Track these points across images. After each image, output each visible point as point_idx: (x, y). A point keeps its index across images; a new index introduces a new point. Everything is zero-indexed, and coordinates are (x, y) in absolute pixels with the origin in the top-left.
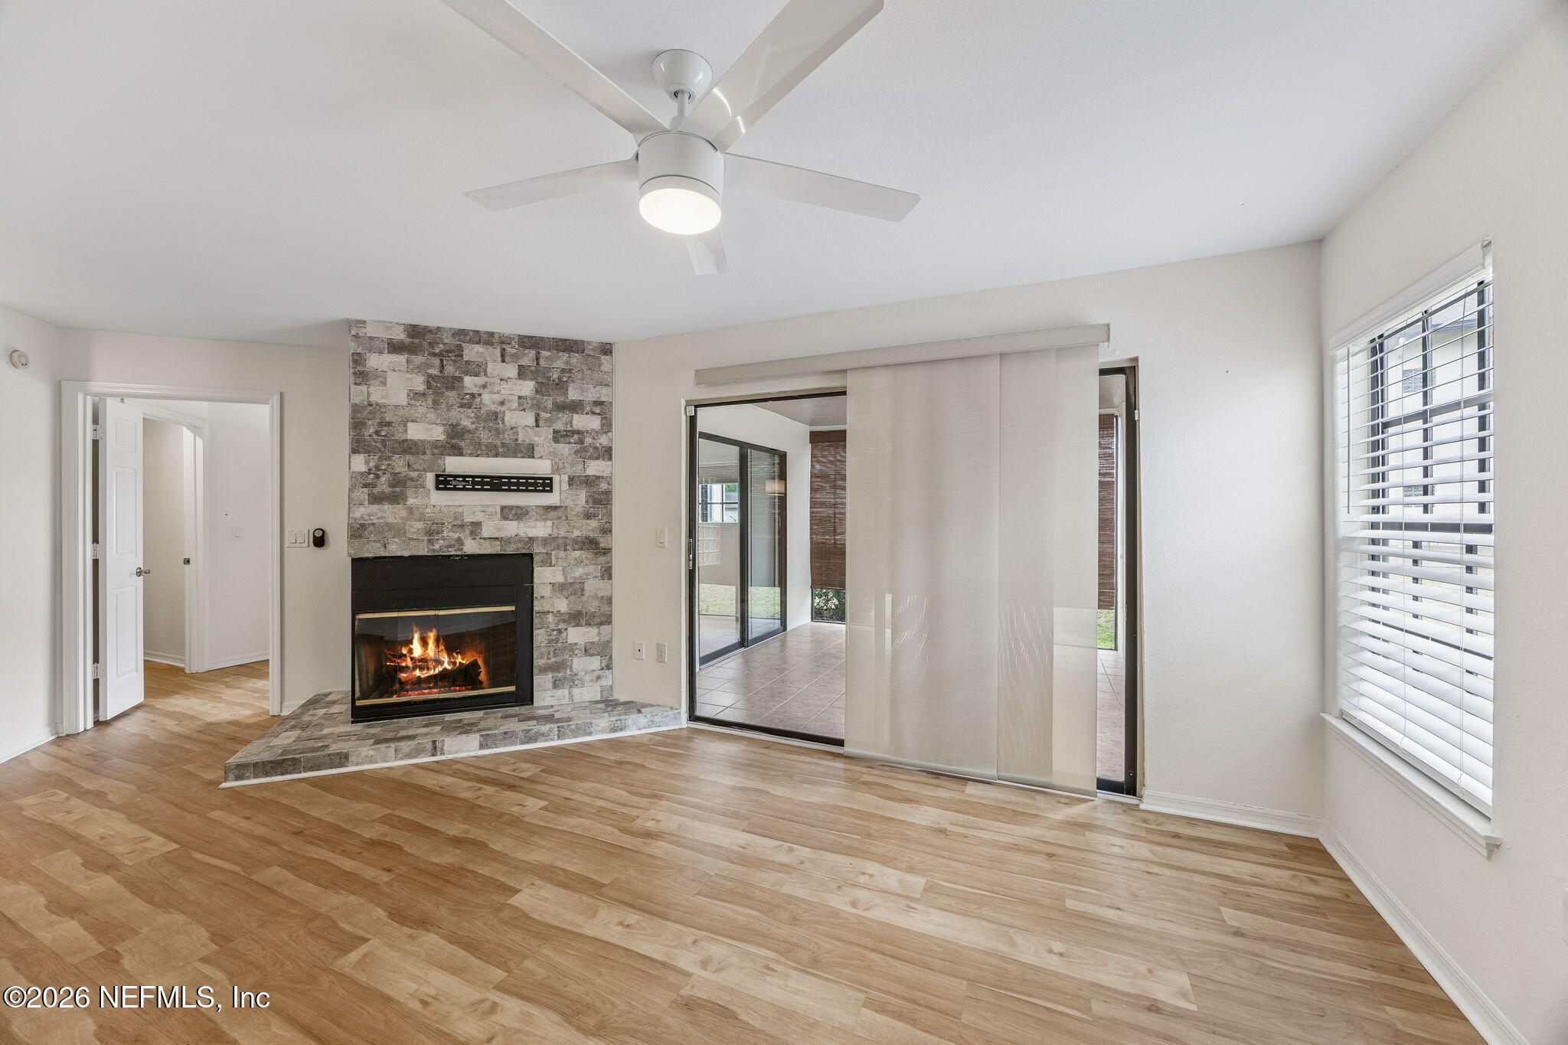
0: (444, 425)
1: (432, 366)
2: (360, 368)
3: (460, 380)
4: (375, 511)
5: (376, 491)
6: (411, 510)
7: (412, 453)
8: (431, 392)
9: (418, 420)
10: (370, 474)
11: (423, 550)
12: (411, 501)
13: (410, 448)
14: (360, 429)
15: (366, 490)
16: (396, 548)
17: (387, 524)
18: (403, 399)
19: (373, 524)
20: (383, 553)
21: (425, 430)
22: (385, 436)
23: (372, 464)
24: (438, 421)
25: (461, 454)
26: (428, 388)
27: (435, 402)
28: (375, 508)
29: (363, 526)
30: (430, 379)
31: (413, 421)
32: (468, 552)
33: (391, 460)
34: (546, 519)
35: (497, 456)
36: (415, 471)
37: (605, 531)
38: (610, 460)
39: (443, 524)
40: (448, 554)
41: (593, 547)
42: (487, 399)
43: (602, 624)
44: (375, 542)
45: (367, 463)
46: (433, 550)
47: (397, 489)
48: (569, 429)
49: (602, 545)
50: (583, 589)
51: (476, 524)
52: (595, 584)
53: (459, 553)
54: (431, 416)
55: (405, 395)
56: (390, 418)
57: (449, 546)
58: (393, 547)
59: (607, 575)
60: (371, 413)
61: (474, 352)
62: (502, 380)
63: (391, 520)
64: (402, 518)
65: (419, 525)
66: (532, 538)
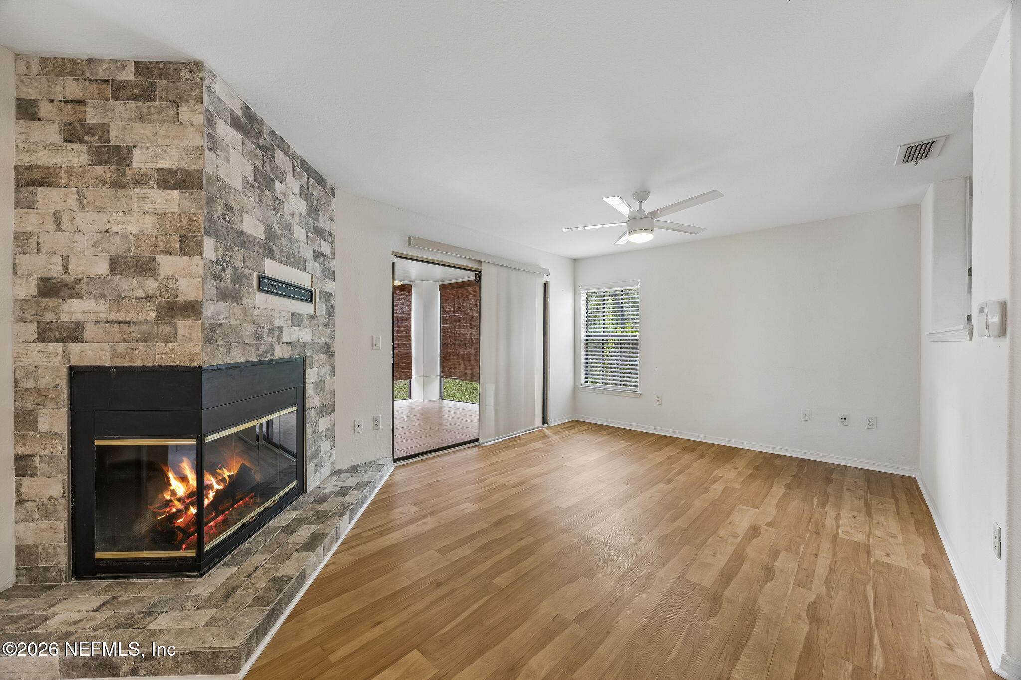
0: (265, 224)
1: (257, 158)
2: (211, 131)
3: (272, 181)
4: (222, 309)
5: (223, 285)
6: (245, 310)
7: (245, 248)
8: (256, 184)
9: (250, 212)
10: (218, 264)
11: (253, 358)
12: (246, 301)
13: (244, 240)
14: (211, 207)
15: (214, 283)
16: (238, 356)
17: (231, 326)
18: (237, 184)
19: (221, 325)
20: (229, 361)
21: (252, 226)
22: (228, 222)
23: (219, 253)
24: (261, 219)
25: (273, 258)
26: (256, 180)
27: (260, 197)
28: (221, 305)
29: (213, 326)
30: (256, 171)
31: (247, 212)
32: (277, 357)
33: (232, 251)
34: (310, 327)
35: (290, 264)
36: (248, 268)
37: (333, 338)
38: (334, 281)
39: (263, 328)
40: (267, 359)
41: (328, 351)
42: (286, 207)
43: (331, 413)
44: (222, 346)
45: (216, 249)
46: (259, 356)
47: (237, 286)
48: (319, 251)
49: (331, 349)
50: (324, 386)
51: (280, 329)
52: (328, 381)
53: (272, 358)
54: (257, 211)
55: (241, 181)
56: (232, 203)
57: (267, 351)
58: (234, 352)
59: (333, 373)
60: (219, 190)
61: (280, 157)
62: (293, 193)
63: (233, 322)
64: (240, 320)
65: (249, 329)
66: (305, 343)
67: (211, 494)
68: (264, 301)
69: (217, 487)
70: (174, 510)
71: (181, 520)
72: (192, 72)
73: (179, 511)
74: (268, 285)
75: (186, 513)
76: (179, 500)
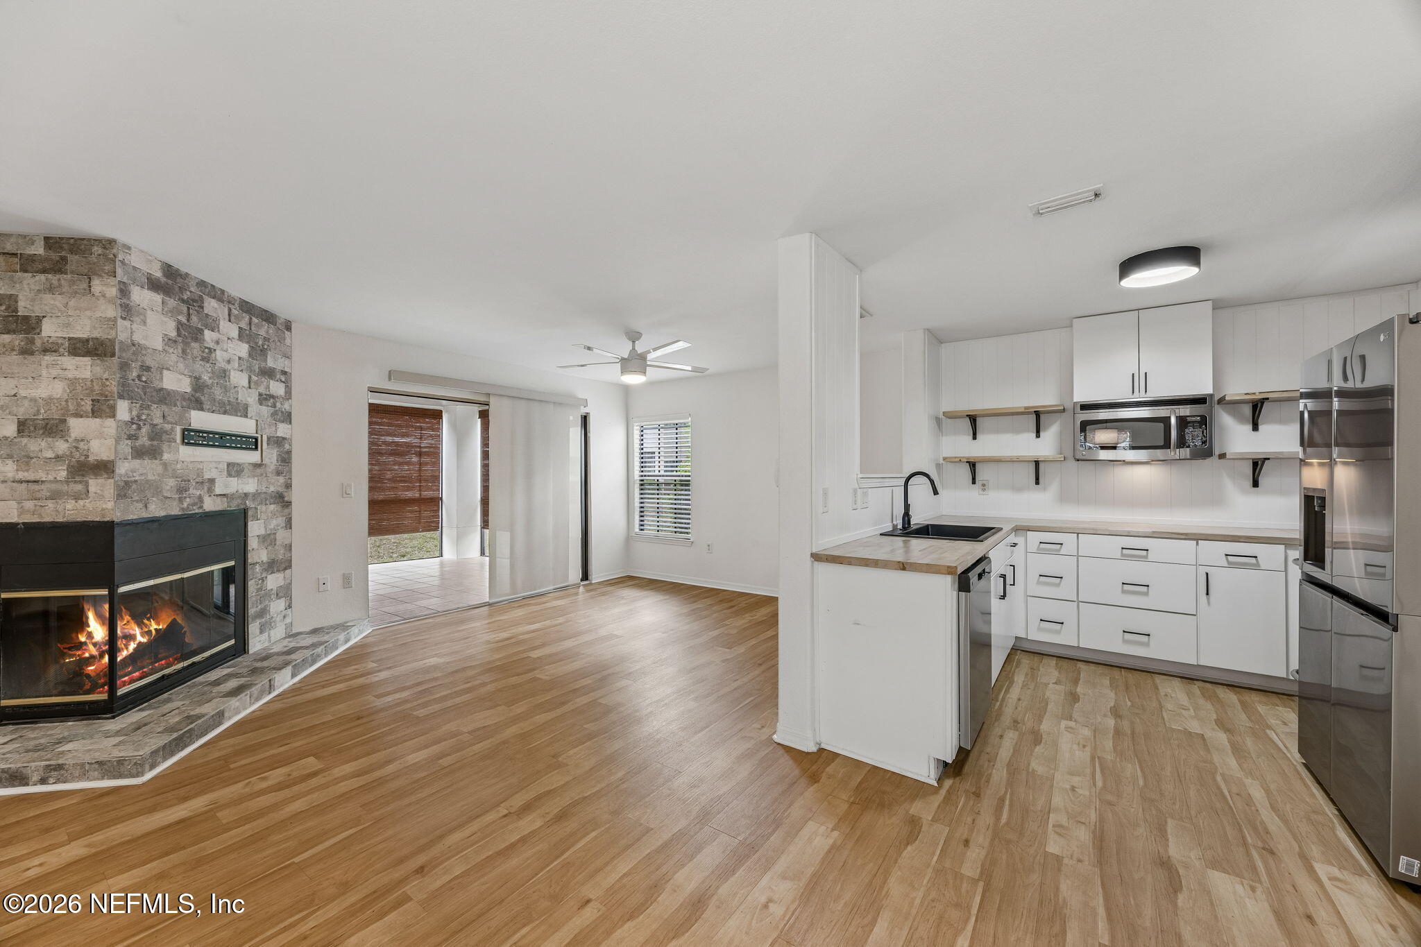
0: (190, 376)
1: (181, 313)
2: (124, 301)
3: (201, 331)
4: (137, 467)
5: (138, 443)
6: (165, 465)
7: (166, 404)
8: (180, 339)
9: (171, 369)
10: (133, 423)
11: (175, 511)
12: (166, 456)
13: (164, 397)
14: (125, 371)
15: (129, 442)
16: (157, 510)
17: (147, 481)
18: (158, 344)
19: (136, 481)
20: (145, 515)
21: (175, 382)
22: (145, 382)
23: (135, 413)
24: (186, 372)
25: (202, 409)
26: (179, 335)
27: (184, 351)
28: (137, 463)
29: (126, 483)
30: (180, 326)
31: (168, 369)
32: (207, 510)
33: (150, 410)
34: (254, 476)
35: (225, 413)
36: (169, 423)
37: (288, 486)
38: (290, 423)
39: (189, 481)
40: (193, 512)
41: (283, 501)
42: (220, 355)
43: (285, 569)
44: (137, 501)
45: (131, 410)
46: (183, 509)
47: (155, 443)
48: (268, 393)
49: (286, 499)
50: (275, 540)
51: (212, 481)
52: (282, 535)
53: (201, 511)
54: (181, 366)
55: (161, 340)
56: (149, 362)
57: (194, 504)
58: (152, 507)
59: (289, 524)
60: (134, 354)
61: (211, 306)
62: (228, 339)
63: (150, 477)
64: (159, 475)
65: (171, 482)
66: (246, 495)
67: (132, 646)
68: (187, 453)
69: (140, 639)
70: (87, 655)
71: (92, 668)
72: (105, 248)
73: (92, 657)
74: (193, 437)
75: (99, 661)
76: (95, 645)
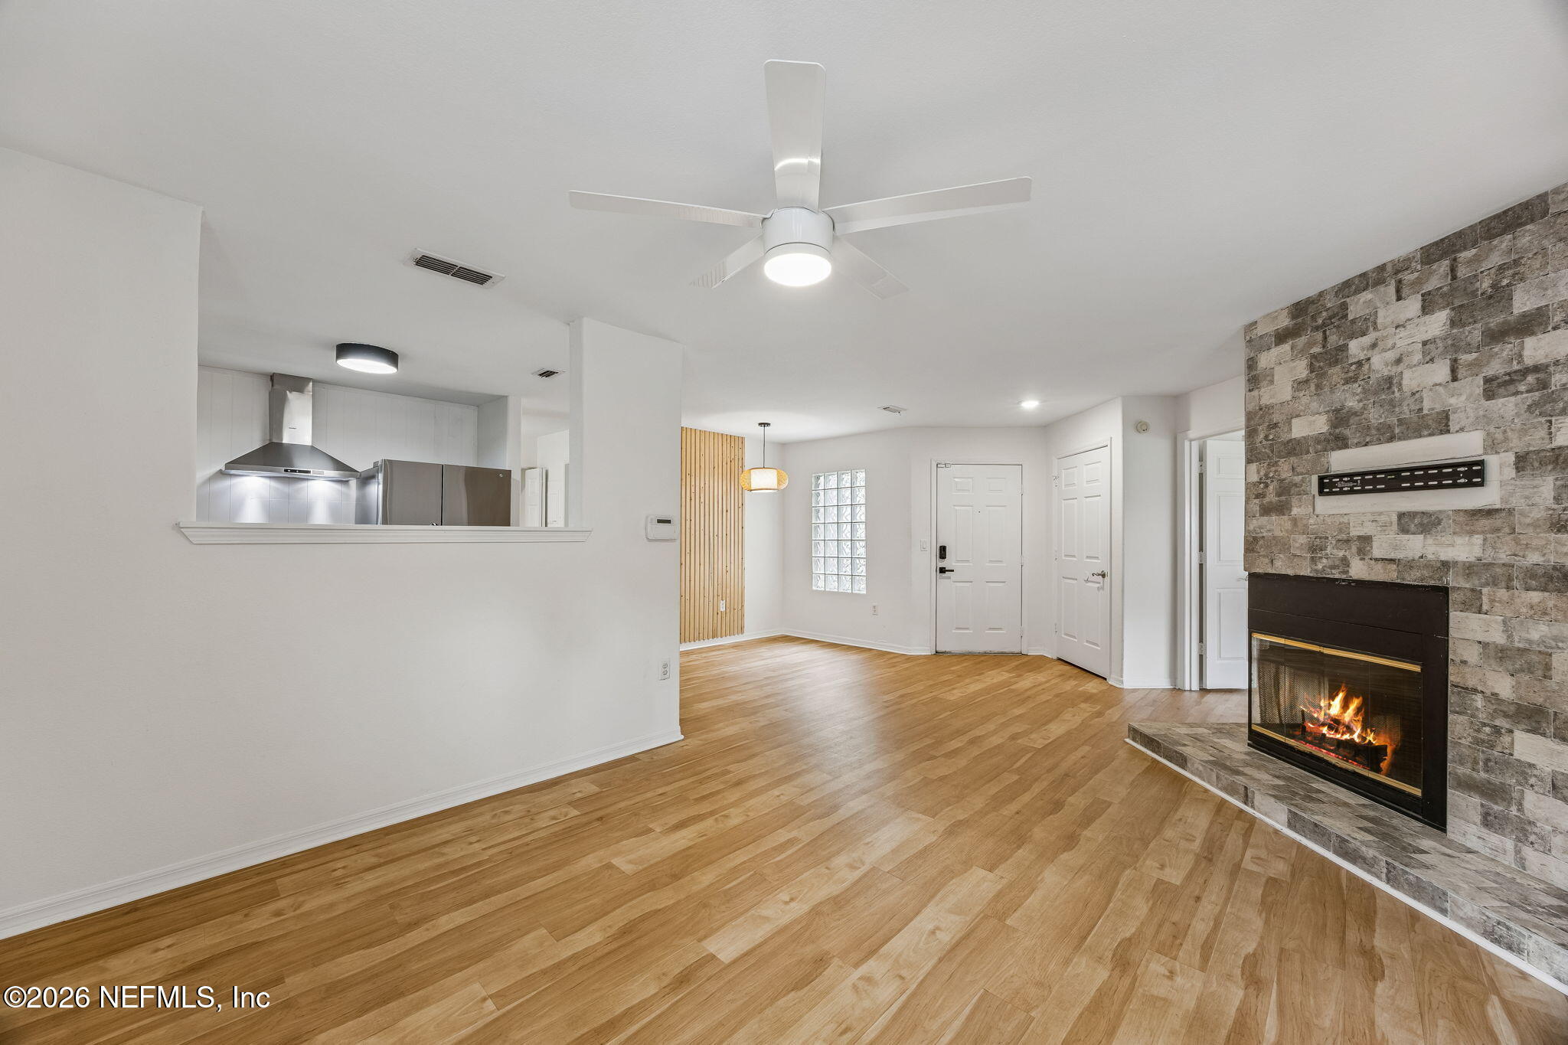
0: (1325, 413)
1: (1315, 343)
2: (1253, 373)
3: (1344, 347)
4: (1265, 523)
5: (1266, 500)
6: (1295, 521)
7: (1296, 455)
8: (1313, 375)
9: (1302, 414)
10: (1259, 483)
11: (1306, 571)
12: (1295, 511)
13: (1294, 448)
14: (1253, 437)
15: (1257, 501)
16: (1284, 567)
17: (1274, 538)
18: (1285, 395)
19: (1263, 537)
20: (1270, 570)
21: (1307, 425)
22: (1273, 440)
23: (1262, 473)
24: (1320, 410)
25: (1346, 446)
26: (1314, 370)
28: (1265, 520)
29: (1255, 539)
30: (1313, 361)
31: (1297, 416)
32: (1355, 577)
33: (1278, 466)
34: (1472, 532)
35: (1391, 440)
36: (1298, 475)
39: (1326, 538)
40: (1332, 576)
42: (1377, 361)
44: (1264, 556)
45: (1258, 472)
46: (1316, 571)
47: (1283, 498)
51: (1366, 540)
53: (1344, 576)
54: (1314, 405)
55: (1290, 388)
56: (1276, 418)
57: (1333, 567)
58: (1278, 563)
60: (1260, 418)
61: (1359, 302)
62: (1397, 327)
63: (1278, 533)
64: (1287, 531)
65: (1302, 539)
68: (1328, 506)
